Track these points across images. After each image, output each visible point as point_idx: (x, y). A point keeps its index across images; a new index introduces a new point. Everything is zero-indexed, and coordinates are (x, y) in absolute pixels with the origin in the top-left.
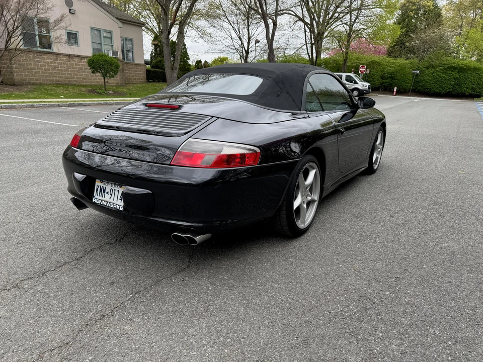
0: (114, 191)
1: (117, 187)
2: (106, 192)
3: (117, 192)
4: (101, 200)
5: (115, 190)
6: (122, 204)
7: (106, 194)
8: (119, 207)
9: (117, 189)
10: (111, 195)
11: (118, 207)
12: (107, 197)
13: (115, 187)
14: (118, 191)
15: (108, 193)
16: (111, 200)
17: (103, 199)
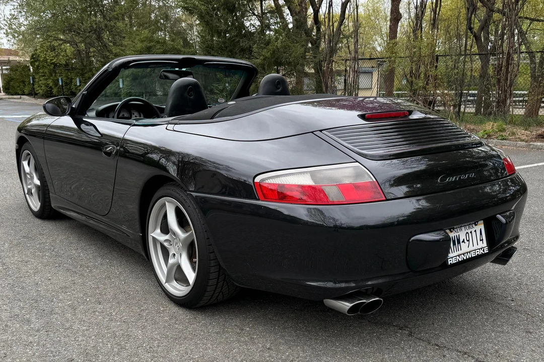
0: (470, 234)
1: (473, 227)
2: (461, 240)
3: (474, 234)
4: (459, 256)
5: (471, 232)
6: (485, 244)
7: (462, 244)
8: (484, 251)
9: (473, 230)
10: (469, 241)
11: (482, 251)
12: (464, 247)
13: (469, 228)
14: (475, 231)
15: (463, 241)
16: (471, 248)
17: (460, 252)
